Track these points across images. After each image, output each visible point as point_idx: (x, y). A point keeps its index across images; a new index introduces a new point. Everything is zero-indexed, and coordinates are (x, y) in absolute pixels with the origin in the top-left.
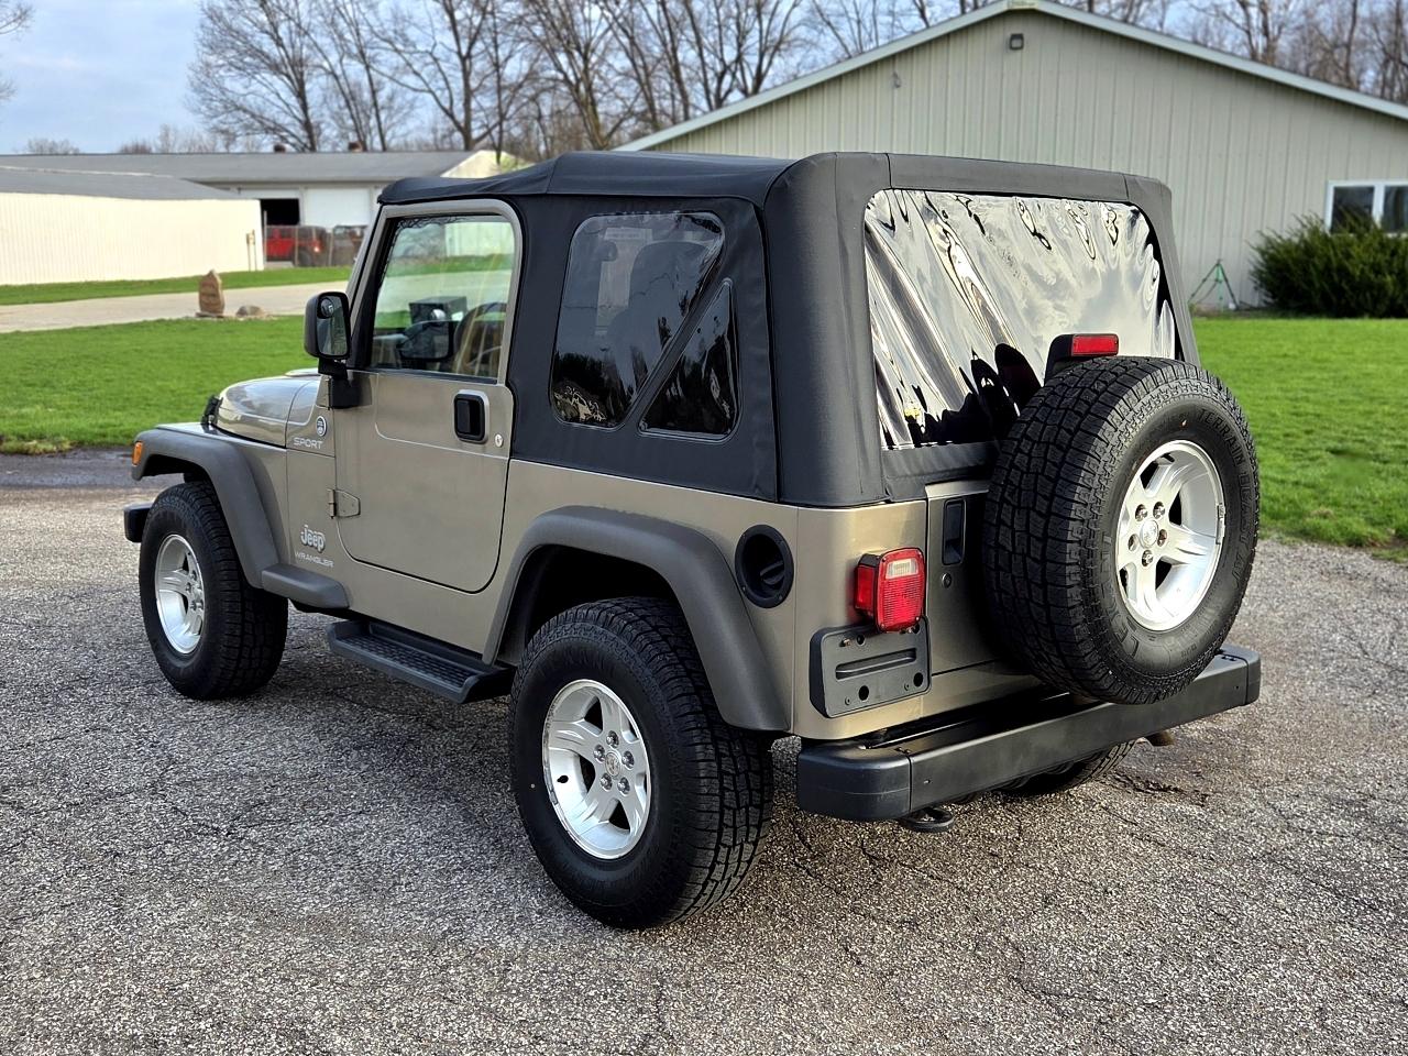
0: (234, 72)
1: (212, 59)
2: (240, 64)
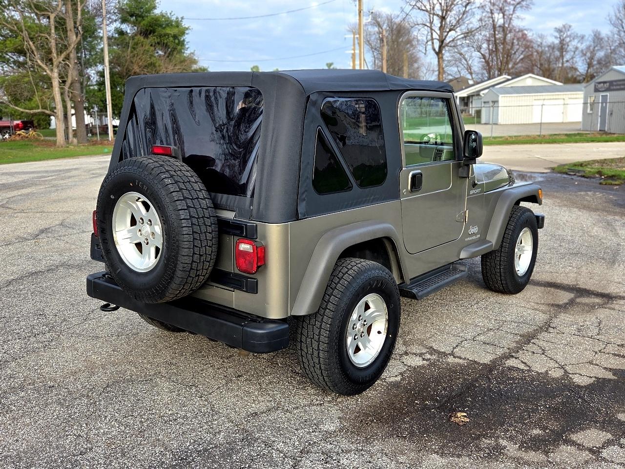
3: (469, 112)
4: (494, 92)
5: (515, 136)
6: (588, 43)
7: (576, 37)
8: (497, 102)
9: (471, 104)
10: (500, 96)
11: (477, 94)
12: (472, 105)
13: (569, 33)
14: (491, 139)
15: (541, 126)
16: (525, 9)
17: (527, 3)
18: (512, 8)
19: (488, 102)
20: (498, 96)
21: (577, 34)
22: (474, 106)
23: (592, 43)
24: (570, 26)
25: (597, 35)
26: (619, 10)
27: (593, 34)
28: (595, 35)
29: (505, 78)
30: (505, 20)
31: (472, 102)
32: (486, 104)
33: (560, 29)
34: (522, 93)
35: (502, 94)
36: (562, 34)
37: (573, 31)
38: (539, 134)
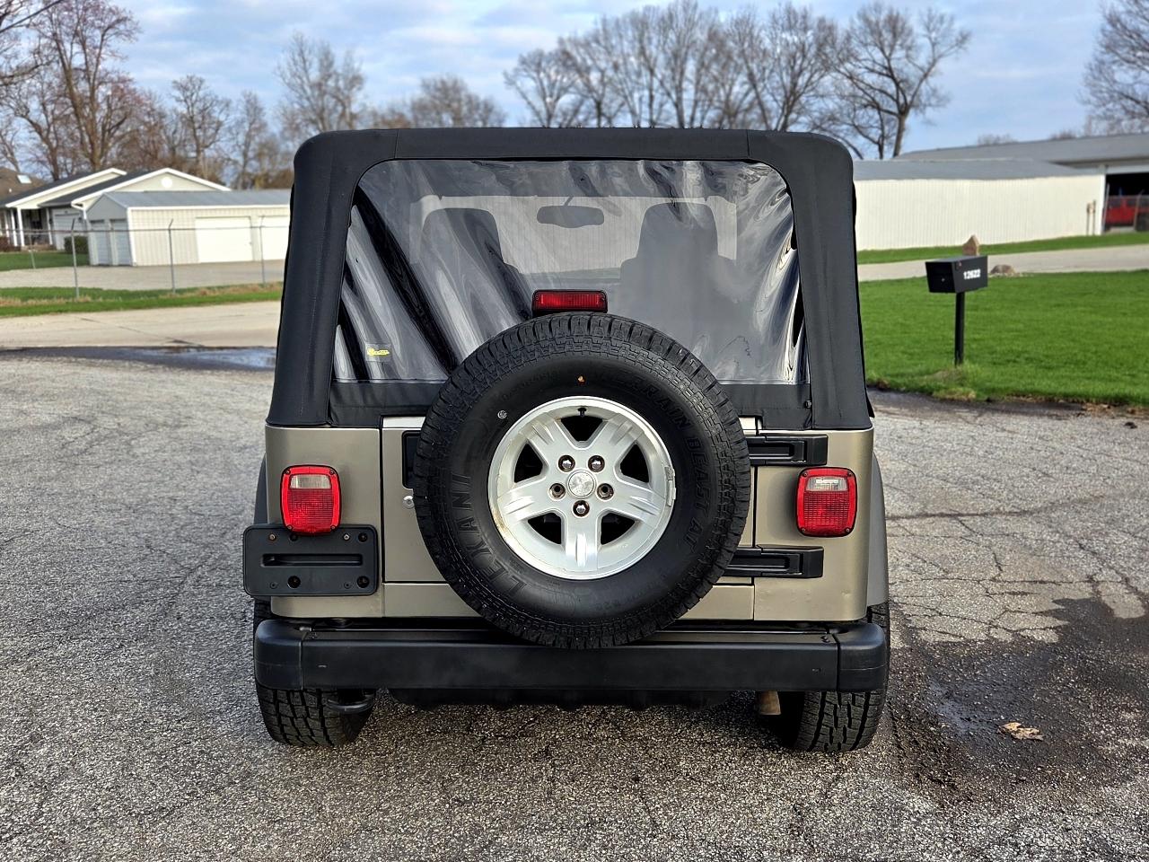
0: (1126, 66)
1: (1107, 57)
2: (1133, 58)
3: (47, 241)
4: (112, 201)
5: (219, 288)
6: (238, 115)
7: (214, 103)
8: (124, 220)
9: (49, 225)
10: (130, 209)
11: (64, 204)
12: (52, 226)
13: (201, 93)
14: (174, 293)
15: (263, 267)
16: (124, 40)
17: (128, 28)
18: (98, 33)
19: (102, 221)
20: (126, 210)
21: (216, 97)
22: (56, 228)
23: (245, 116)
24: (202, 81)
25: (253, 101)
26: (294, 60)
27: (244, 100)
28: (248, 101)
29: (113, 173)
30: (88, 58)
31: (51, 221)
32: (97, 225)
33: (184, 84)
34: (150, 205)
35: (131, 206)
36: (189, 94)
37: (208, 91)
38: (261, 281)
